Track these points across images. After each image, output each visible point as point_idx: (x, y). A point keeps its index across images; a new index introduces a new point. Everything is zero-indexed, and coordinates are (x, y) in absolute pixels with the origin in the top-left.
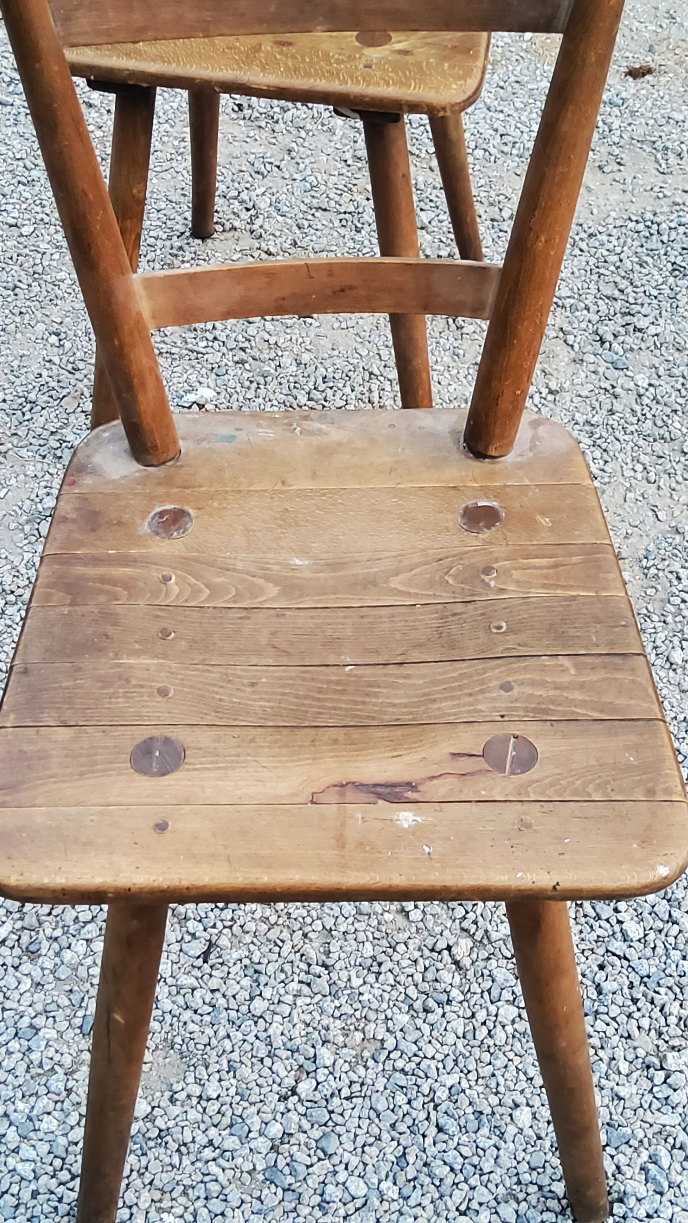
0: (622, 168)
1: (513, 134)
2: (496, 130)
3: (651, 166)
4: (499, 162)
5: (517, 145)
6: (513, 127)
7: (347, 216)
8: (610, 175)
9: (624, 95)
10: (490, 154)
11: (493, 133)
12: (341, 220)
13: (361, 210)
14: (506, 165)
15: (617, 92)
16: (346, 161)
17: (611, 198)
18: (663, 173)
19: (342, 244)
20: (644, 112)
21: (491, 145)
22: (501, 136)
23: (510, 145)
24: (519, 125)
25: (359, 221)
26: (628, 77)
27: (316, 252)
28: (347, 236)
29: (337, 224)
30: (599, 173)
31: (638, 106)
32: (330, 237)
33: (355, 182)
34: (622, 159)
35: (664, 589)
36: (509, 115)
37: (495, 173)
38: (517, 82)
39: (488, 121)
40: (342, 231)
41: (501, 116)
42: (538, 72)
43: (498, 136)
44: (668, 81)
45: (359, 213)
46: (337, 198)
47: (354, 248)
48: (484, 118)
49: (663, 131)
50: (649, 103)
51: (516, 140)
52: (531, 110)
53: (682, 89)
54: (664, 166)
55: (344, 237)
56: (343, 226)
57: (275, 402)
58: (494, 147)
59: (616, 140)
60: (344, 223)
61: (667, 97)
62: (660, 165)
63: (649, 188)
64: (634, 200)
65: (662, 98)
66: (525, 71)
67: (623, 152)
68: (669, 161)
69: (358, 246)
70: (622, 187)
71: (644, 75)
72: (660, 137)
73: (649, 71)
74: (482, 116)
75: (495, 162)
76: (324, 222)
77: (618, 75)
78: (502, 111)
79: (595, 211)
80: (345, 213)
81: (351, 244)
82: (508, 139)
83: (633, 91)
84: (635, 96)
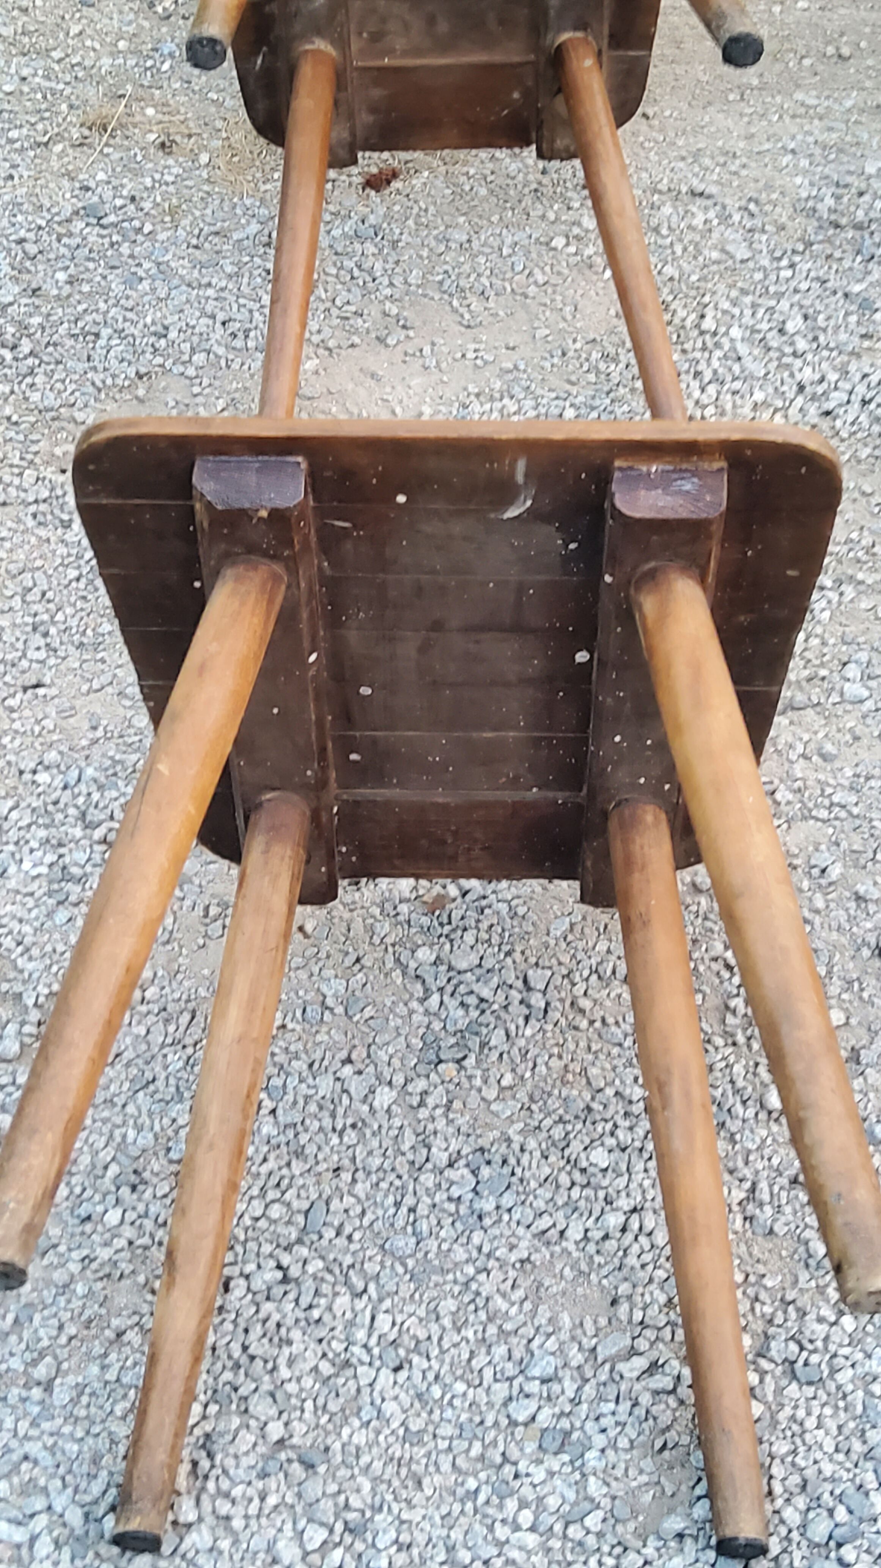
0: (411, 333)
1: (239, 317)
2: (213, 317)
3: (450, 320)
4: (235, 366)
5: (252, 334)
6: (235, 307)
7: (43, 507)
8: (399, 347)
9: (372, 219)
10: (216, 356)
11: (211, 322)
12: (34, 516)
13: (59, 492)
14: (246, 367)
15: (360, 216)
16: (9, 418)
17: (412, 384)
18: (469, 327)
19: (50, 555)
20: (410, 240)
21: (213, 341)
22: (224, 324)
23: (241, 335)
24: (242, 301)
25: (62, 511)
26: (368, 190)
27: (14, 577)
28: (53, 539)
29: (30, 523)
30: (381, 348)
31: (398, 231)
32: (26, 547)
33: (34, 448)
34: (406, 319)
35: (713, 988)
36: (222, 289)
37: (234, 385)
38: (217, 233)
39: (196, 304)
40: (42, 532)
41: (210, 292)
42: (238, 211)
43: (218, 325)
44: (425, 184)
45: (57, 498)
46: (16, 481)
47: (69, 555)
48: (188, 301)
49: (446, 263)
50: (410, 222)
51: (248, 326)
52: (251, 274)
54: (467, 316)
55: (48, 540)
56: (40, 524)
57: (34, 844)
58: (219, 344)
59: (388, 291)
60: (40, 518)
61: (432, 210)
62: (462, 316)
63: (459, 355)
64: (445, 379)
65: (426, 210)
66: (220, 215)
67: (403, 308)
68: (472, 307)
69: (74, 551)
70: (421, 361)
71: (389, 183)
72: (446, 272)
73: (395, 175)
74: (184, 298)
75: (228, 367)
76: (9, 524)
78: (209, 285)
80: (36, 501)
81: (62, 550)
82: (234, 327)
83: (382, 210)
84: (388, 217)
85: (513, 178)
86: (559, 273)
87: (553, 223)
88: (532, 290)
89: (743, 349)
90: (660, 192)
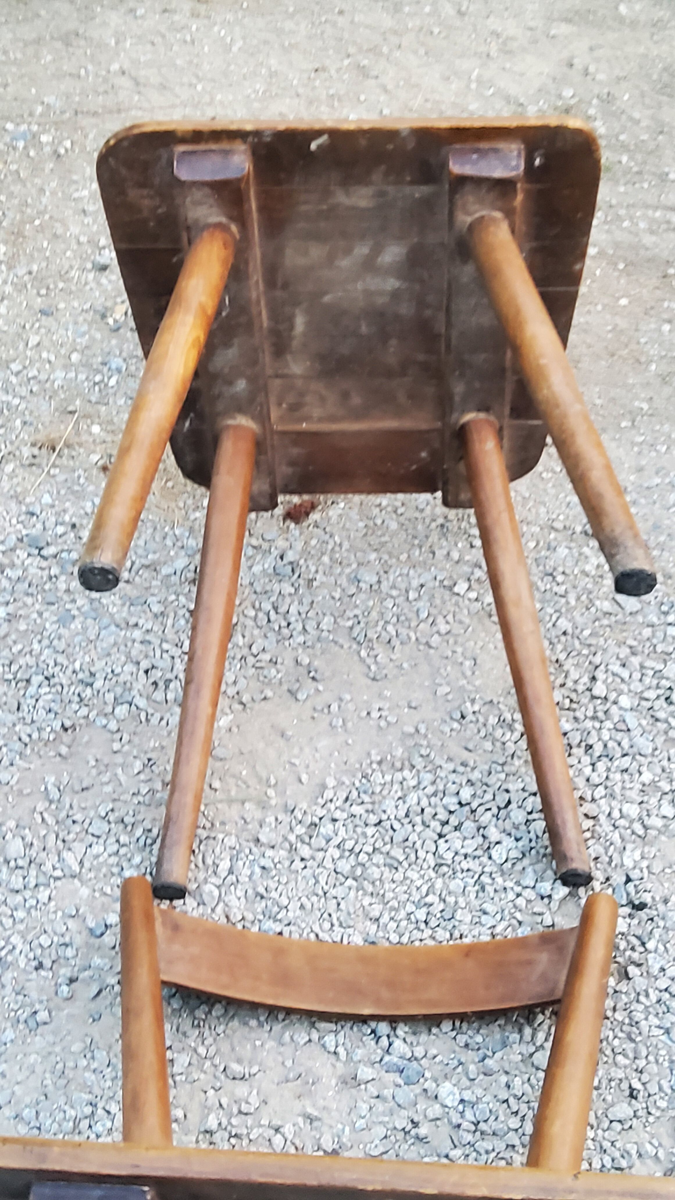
0: (321, 687)
1: (161, 664)
2: (137, 663)
3: (357, 672)
4: (154, 721)
6: (158, 653)
8: (309, 703)
9: (290, 556)
10: (138, 708)
11: (135, 669)
14: (164, 722)
15: (280, 551)
17: (319, 746)
18: (374, 679)
20: (324, 579)
21: (135, 692)
22: (146, 672)
23: (161, 684)
24: (165, 646)
26: (288, 522)
30: (292, 703)
31: (313, 569)
34: (316, 670)
36: (148, 631)
37: (152, 743)
38: (147, 567)
39: (122, 648)
41: (137, 634)
42: (169, 542)
43: (141, 672)
44: (340, 516)
48: (115, 644)
49: (356, 606)
50: (326, 559)
51: (169, 676)
52: (175, 614)
53: (361, 524)
54: (373, 668)
58: (141, 694)
59: (301, 638)
61: (346, 546)
62: (369, 667)
63: (364, 714)
64: (350, 741)
65: (340, 545)
66: (152, 546)
67: (315, 656)
68: (379, 658)
70: (328, 719)
71: (307, 514)
72: (356, 616)
73: (313, 508)
74: (112, 640)
75: (147, 720)
77: (274, 520)
79: (304, 778)
82: (156, 675)
83: (299, 545)
84: (305, 552)
85: (422, 511)
86: (461, 622)
87: (458, 562)
88: (435, 640)
89: (631, 720)
90: (556, 530)
